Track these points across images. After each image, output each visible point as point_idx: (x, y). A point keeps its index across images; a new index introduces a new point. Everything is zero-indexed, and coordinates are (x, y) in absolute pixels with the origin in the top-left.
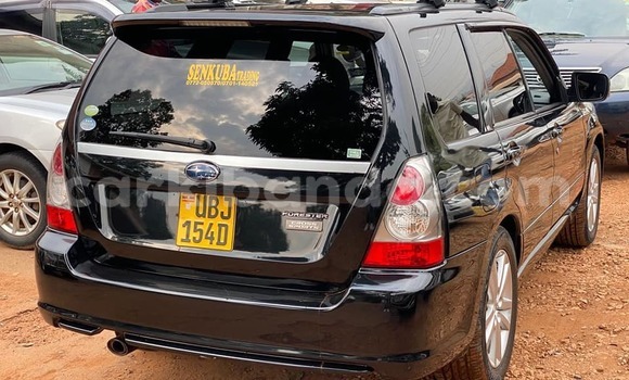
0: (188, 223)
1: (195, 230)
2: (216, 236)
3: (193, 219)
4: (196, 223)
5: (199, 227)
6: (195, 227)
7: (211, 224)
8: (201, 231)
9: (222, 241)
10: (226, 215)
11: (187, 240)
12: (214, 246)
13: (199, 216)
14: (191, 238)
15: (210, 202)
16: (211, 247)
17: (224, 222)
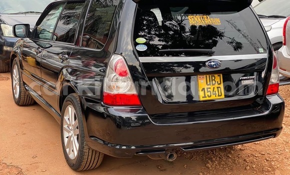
0: (203, 89)
1: (208, 92)
2: (217, 92)
3: (206, 87)
4: (207, 88)
5: (209, 90)
6: (207, 90)
7: (214, 88)
8: (210, 91)
9: (220, 94)
10: (219, 83)
11: (205, 97)
12: (217, 97)
13: (208, 85)
14: (206, 96)
15: (212, 78)
16: (216, 98)
17: (219, 86)
